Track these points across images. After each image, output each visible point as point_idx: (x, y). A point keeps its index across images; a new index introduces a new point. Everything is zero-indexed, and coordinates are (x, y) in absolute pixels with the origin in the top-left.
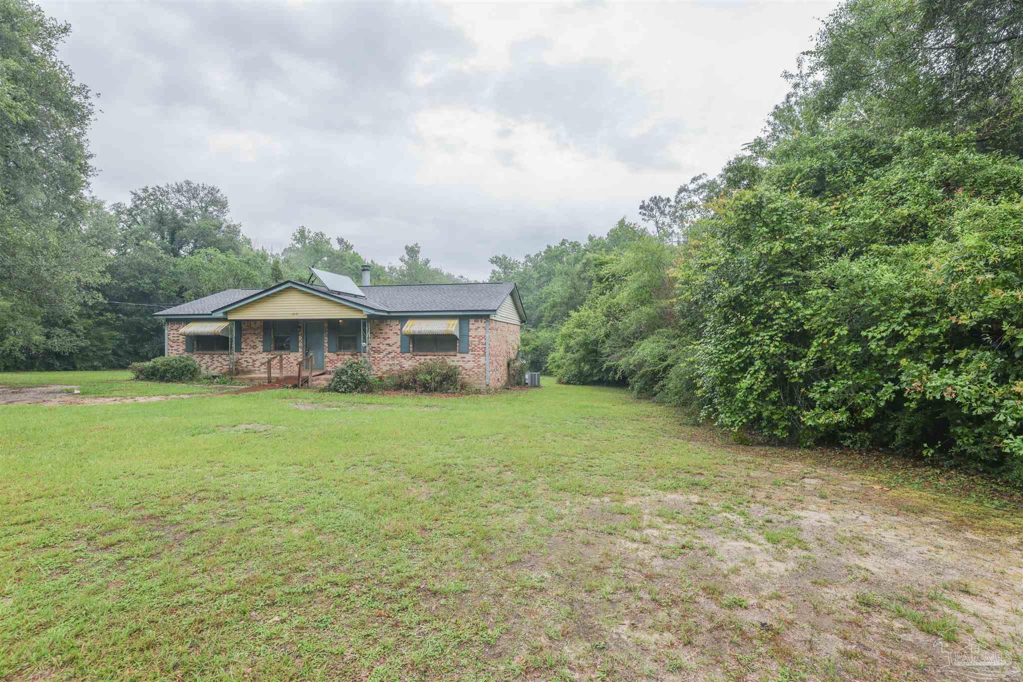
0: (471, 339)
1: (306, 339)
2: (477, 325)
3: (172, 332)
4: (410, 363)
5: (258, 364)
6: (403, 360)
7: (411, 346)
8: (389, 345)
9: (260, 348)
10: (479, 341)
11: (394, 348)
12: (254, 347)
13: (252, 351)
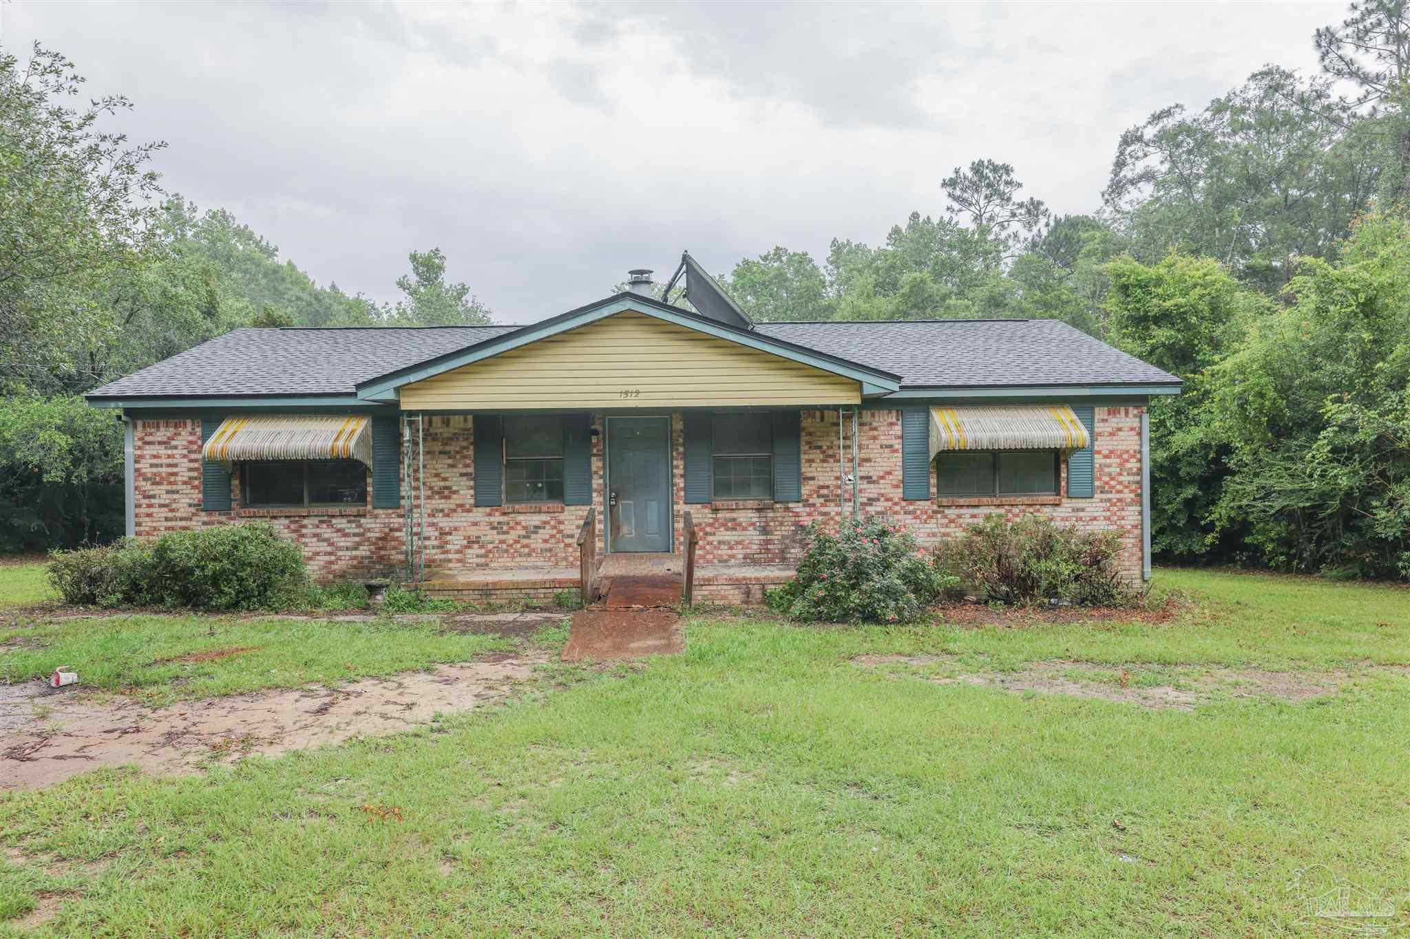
0: (1098, 459)
1: (612, 468)
2: (1114, 422)
3: (149, 451)
4: (932, 526)
5: (456, 541)
6: (909, 520)
7: (933, 481)
8: (868, 479)
9: (466, 495)
10: (1121, 466)
11: (885, 487)
12: (445, 493)
13: (438, 503)
